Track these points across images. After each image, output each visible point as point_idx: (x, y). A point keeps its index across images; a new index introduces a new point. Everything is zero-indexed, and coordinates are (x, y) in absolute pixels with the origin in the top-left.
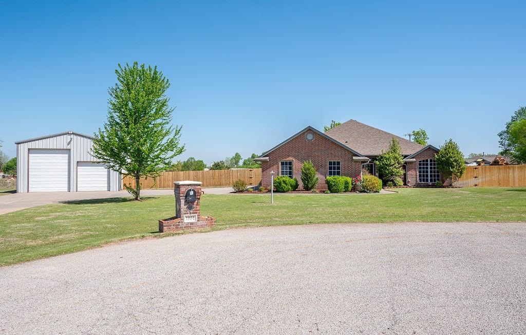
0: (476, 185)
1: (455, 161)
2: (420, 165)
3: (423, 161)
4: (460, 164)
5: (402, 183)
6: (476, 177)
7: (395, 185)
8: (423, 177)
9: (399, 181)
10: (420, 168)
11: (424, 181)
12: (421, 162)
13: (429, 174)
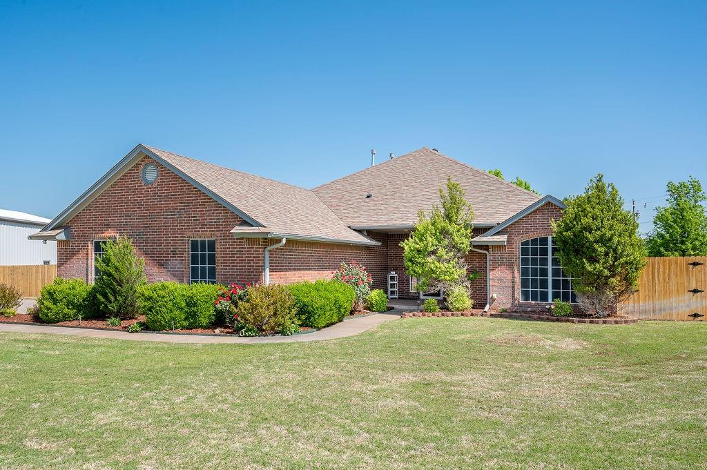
0: (696, 316)
1: (603, 241)
2: (524, 252)
3: (534, 241)
4: (620, 248)
5: (469, 303)
6: (695, 291)
7: (444, 307)
8: (533, 286)
9: (461, 295)
10: (525, 261)
11: (535, 298)
12: (526, 243)
13: (550, 278)
